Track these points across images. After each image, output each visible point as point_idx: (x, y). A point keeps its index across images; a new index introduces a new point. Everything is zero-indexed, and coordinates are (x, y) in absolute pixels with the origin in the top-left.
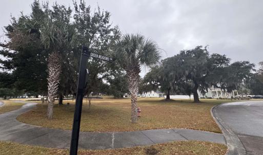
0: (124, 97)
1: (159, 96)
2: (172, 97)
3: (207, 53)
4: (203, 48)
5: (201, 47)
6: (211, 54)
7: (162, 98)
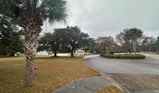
0: (16, 55)
1: (48, 54)
2: (58, 55)
3: (80, 31)
4: (78, 28)
5: (78, 27)
6: (81, 32)
7: (50, 56)
